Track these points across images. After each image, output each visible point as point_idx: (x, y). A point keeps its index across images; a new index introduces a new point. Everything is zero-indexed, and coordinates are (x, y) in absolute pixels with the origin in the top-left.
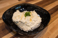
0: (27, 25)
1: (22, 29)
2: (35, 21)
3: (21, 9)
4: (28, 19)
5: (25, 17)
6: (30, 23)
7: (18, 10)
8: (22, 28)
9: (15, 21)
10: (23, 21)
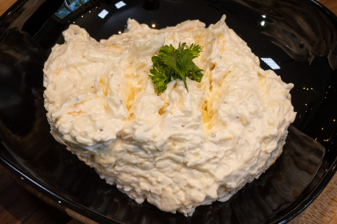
0: (185, 164)
1: (145, 193)
2: (246, 124)
3: (103, 14)
4: (188, 113)
5: (160, 90)
6: (204, 140)
7: (73, 27)
8: (145, 186)
9: (81, 139)
10: (147, 136)
